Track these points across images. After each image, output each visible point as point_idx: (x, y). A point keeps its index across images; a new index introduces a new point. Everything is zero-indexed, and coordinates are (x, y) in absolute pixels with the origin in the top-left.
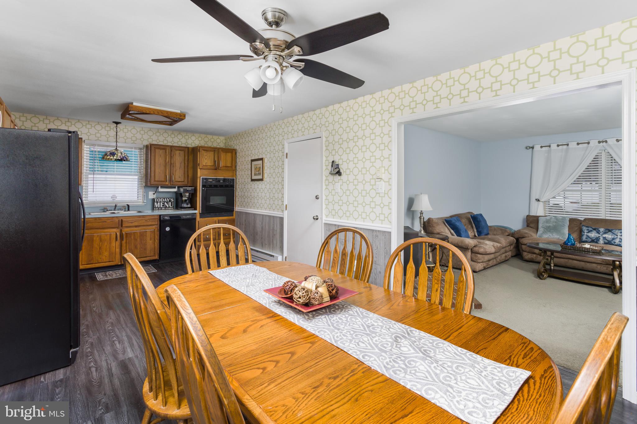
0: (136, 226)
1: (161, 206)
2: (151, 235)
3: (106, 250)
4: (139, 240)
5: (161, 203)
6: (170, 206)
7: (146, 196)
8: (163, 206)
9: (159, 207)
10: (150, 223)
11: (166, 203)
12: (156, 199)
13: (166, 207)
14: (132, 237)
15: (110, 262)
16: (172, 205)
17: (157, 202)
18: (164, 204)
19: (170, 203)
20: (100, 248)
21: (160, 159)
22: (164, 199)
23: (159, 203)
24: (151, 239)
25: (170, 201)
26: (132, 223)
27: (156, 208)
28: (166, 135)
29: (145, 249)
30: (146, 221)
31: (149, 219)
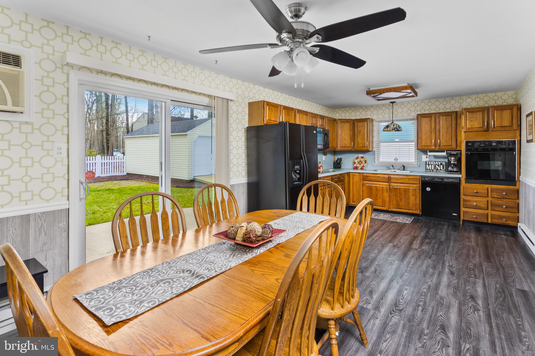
0: (401, 183)
1: (433, 169)
2: (413, 192)
3: (380, 198)
4: (403, 194)
5: (433, 166)
6: (442, 169)
7: (418, 159)
8: (434, 168)
9: (430, 169)
10: (412, 182)
11: (437, 166)
12: (427, 162)
13: (438, 169)
14: (398, 191)
15: (382, 207)
16: (443, 168)
17: (429, 165)
18: (435, 166)
19: (442, 166)
20: (376, 195)
21: (426, 126)
22: (435, 162)
23: (430, 166)
24: (413, 196)
25: (441, 164)
26: (398, 180)
27: (427, 169)
28: (437, 103)
29: (409, 203)
30: (409, 179)
31: (412, 179)
